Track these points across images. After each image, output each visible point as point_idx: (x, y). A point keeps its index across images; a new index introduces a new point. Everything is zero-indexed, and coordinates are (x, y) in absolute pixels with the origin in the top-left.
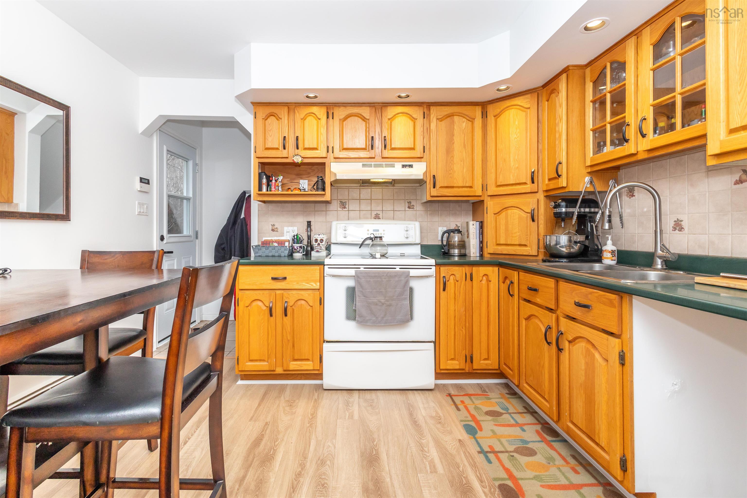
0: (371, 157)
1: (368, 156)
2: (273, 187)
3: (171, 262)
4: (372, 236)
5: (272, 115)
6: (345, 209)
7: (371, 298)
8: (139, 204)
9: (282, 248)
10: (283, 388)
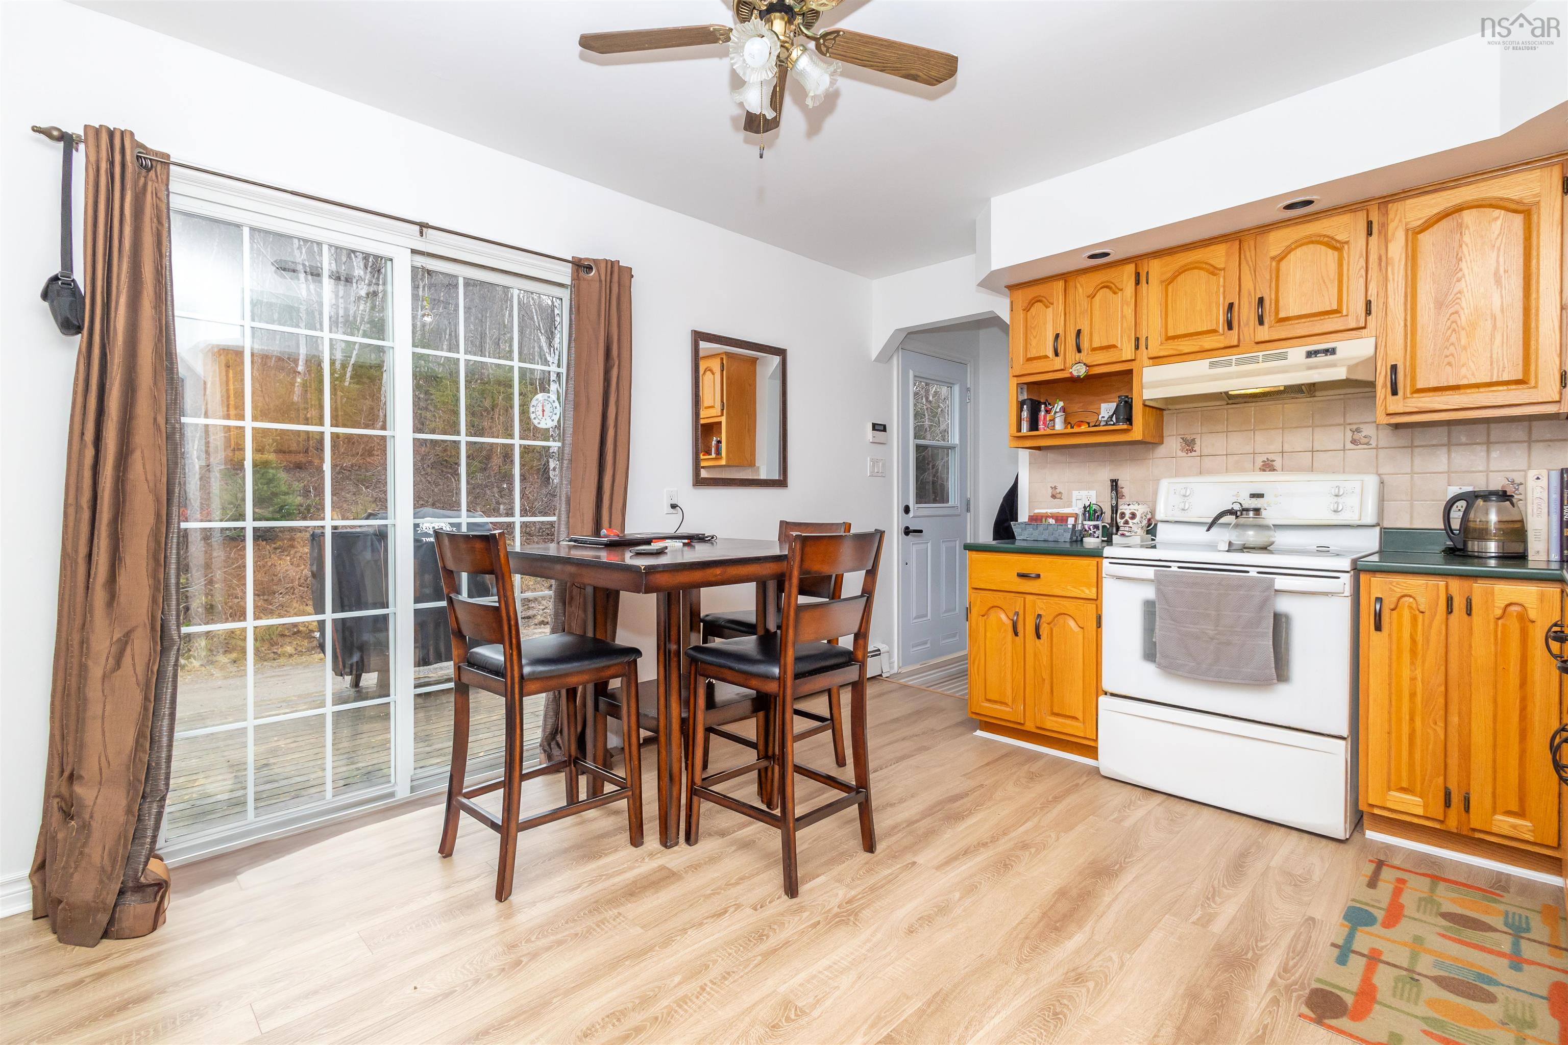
0: (1228, 345)
1: (1222, 345)
2: (1042, 423)
3: (923, 546)
4: (1237, 507)
5: (1037, 300)
6: (1193, 454)
7: (1187, 625)
8: (872, 460)
9: (1059, 527)
10: (1035, 757)
